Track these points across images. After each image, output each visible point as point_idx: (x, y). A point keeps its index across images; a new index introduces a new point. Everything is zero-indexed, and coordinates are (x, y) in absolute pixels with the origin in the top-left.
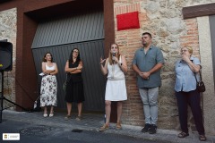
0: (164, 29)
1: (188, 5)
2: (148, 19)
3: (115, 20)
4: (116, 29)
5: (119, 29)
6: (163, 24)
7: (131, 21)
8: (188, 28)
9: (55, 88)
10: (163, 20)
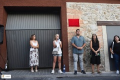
0: (90, 28)
1: (99, 20)
2: (83, 23)
3: (68, 21)
4: (68, 25)
5: (69, 26)
6: (89, 26)
7: (75, 23)
8: (99, 29)
9: (37, 55)
10: (89, 24)
